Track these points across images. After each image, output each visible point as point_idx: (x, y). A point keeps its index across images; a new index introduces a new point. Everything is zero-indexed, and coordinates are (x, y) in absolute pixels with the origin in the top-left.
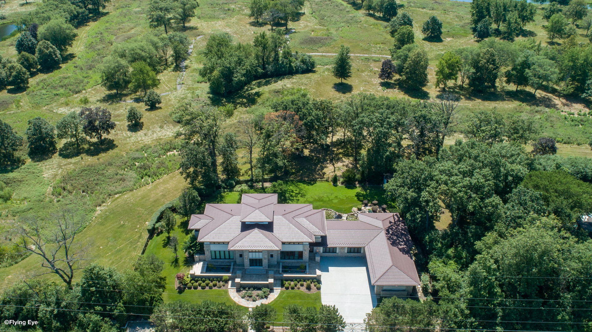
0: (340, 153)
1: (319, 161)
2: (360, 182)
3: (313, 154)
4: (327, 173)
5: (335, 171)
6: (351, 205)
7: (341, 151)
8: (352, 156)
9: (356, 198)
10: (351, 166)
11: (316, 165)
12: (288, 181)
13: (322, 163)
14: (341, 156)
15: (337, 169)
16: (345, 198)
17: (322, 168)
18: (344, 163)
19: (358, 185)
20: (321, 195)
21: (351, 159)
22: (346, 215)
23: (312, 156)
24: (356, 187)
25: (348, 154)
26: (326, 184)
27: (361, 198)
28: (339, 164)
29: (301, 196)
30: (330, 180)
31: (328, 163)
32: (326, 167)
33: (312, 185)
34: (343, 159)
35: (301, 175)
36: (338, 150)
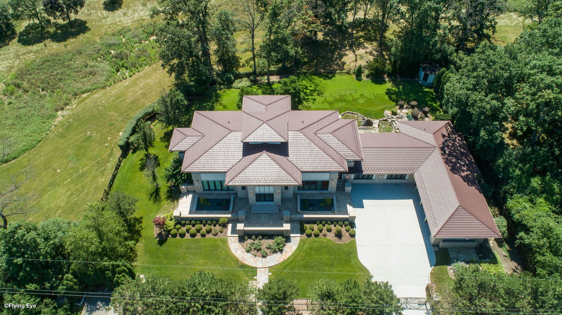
0: (361, 37)
1: (336, 48)
2: (389, 75)
3: (328, 38)
4: (348, 63)
5: (356, 60)
6: (382, 107)
7: (361, 34)
8: (375, 40)
9: (387, 97)
10: (376, 53)
11: (333, 52)
12: (300, 74)
13: (340, 49)
14: (362, 40)
15: (358, 57)
16: (373, 97)
17: (341, 56)
18: (367, 50)
19: (387, 79)
20: (343, 93)
21: (375, 44)
22: (378, 121)
23: (327, 40)
24: (386, 82)
25: (370, 37)
26: (347, 77)
27: (394, 97)
28: (361, 51)
29: (318, 95)
30: (352, 72)
31: (347, 50)
32: (345, 55)
33: (330, 78)
34: (365, 44)
35: (315, 66)
36: (357, 32)
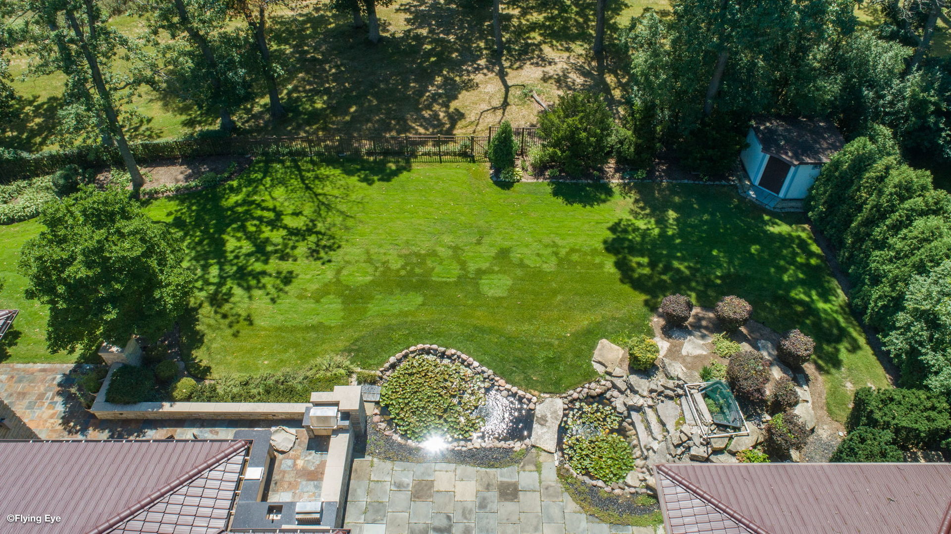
0: (533, 27)
1: (443, 61)
2: (626, 165)
3: (424, 32)
4: (471, 116)
5: (505, 104)
6: (584, 321)
7: (536, 17)
8: (583, 36)
9: (609, 265)
10: (579, 80)
11: (426, 77)
12: (276, 158)
13: (455, 66)
14: (536, 37)
15: (515, 93)
16: (550, 266)
17: (452, 91)
18: (550, 70)
19: (615, 182)
20: (424, 246)
21: (579, 48)
22: (559, 404)
23: (417, 37)
24: (609, 192)
25: (565, 28)
26: (458, 170)
27: (640, 263)
28: (529, 74)
29: (314, 254)
30: (478, 150)
31: (478, 69)
32: (469, 86)
33: (387, 177)
34: (546, 49)
35: (348, 128)
36: (524, 13)
